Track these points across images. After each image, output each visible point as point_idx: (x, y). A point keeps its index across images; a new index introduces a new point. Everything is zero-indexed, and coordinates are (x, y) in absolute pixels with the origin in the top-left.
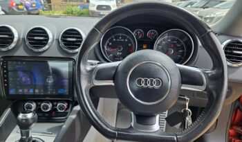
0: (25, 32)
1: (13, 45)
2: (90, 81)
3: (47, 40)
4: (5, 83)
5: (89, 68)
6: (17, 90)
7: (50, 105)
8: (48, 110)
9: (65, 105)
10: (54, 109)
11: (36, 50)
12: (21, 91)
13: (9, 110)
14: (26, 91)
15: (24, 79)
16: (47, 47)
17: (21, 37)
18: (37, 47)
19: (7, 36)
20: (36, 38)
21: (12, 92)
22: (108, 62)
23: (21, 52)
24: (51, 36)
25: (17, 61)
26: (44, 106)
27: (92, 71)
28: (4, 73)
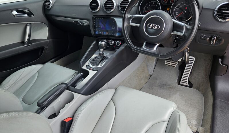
0: (103, 2)
1: (98, 9)
2: (129, 23)
3: (113, 6)
4: (94, 28)
5: (129, 16)
6: (99, 32)
7: (113, 42)
8: (112, 44)
9: (120, 43)
10: (115, 44)
11: (108, 12)
12: (100, 33)
13: (94, 42)
14: (103, 33)
15: (102, 27)
16: (113, 10)
17: (102, 5)
18: (108, 10)
19: (96, 5)
20: (108, 5)
21: (97, 33)
22: (140, 15)
23: (101, 13)
24: (115, 4)
25: (99, 18)
26: (110, 42)
27: (131, 17)
28: (94, 24)
